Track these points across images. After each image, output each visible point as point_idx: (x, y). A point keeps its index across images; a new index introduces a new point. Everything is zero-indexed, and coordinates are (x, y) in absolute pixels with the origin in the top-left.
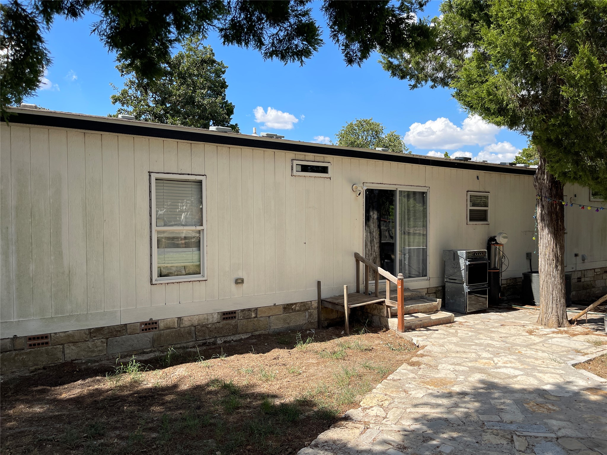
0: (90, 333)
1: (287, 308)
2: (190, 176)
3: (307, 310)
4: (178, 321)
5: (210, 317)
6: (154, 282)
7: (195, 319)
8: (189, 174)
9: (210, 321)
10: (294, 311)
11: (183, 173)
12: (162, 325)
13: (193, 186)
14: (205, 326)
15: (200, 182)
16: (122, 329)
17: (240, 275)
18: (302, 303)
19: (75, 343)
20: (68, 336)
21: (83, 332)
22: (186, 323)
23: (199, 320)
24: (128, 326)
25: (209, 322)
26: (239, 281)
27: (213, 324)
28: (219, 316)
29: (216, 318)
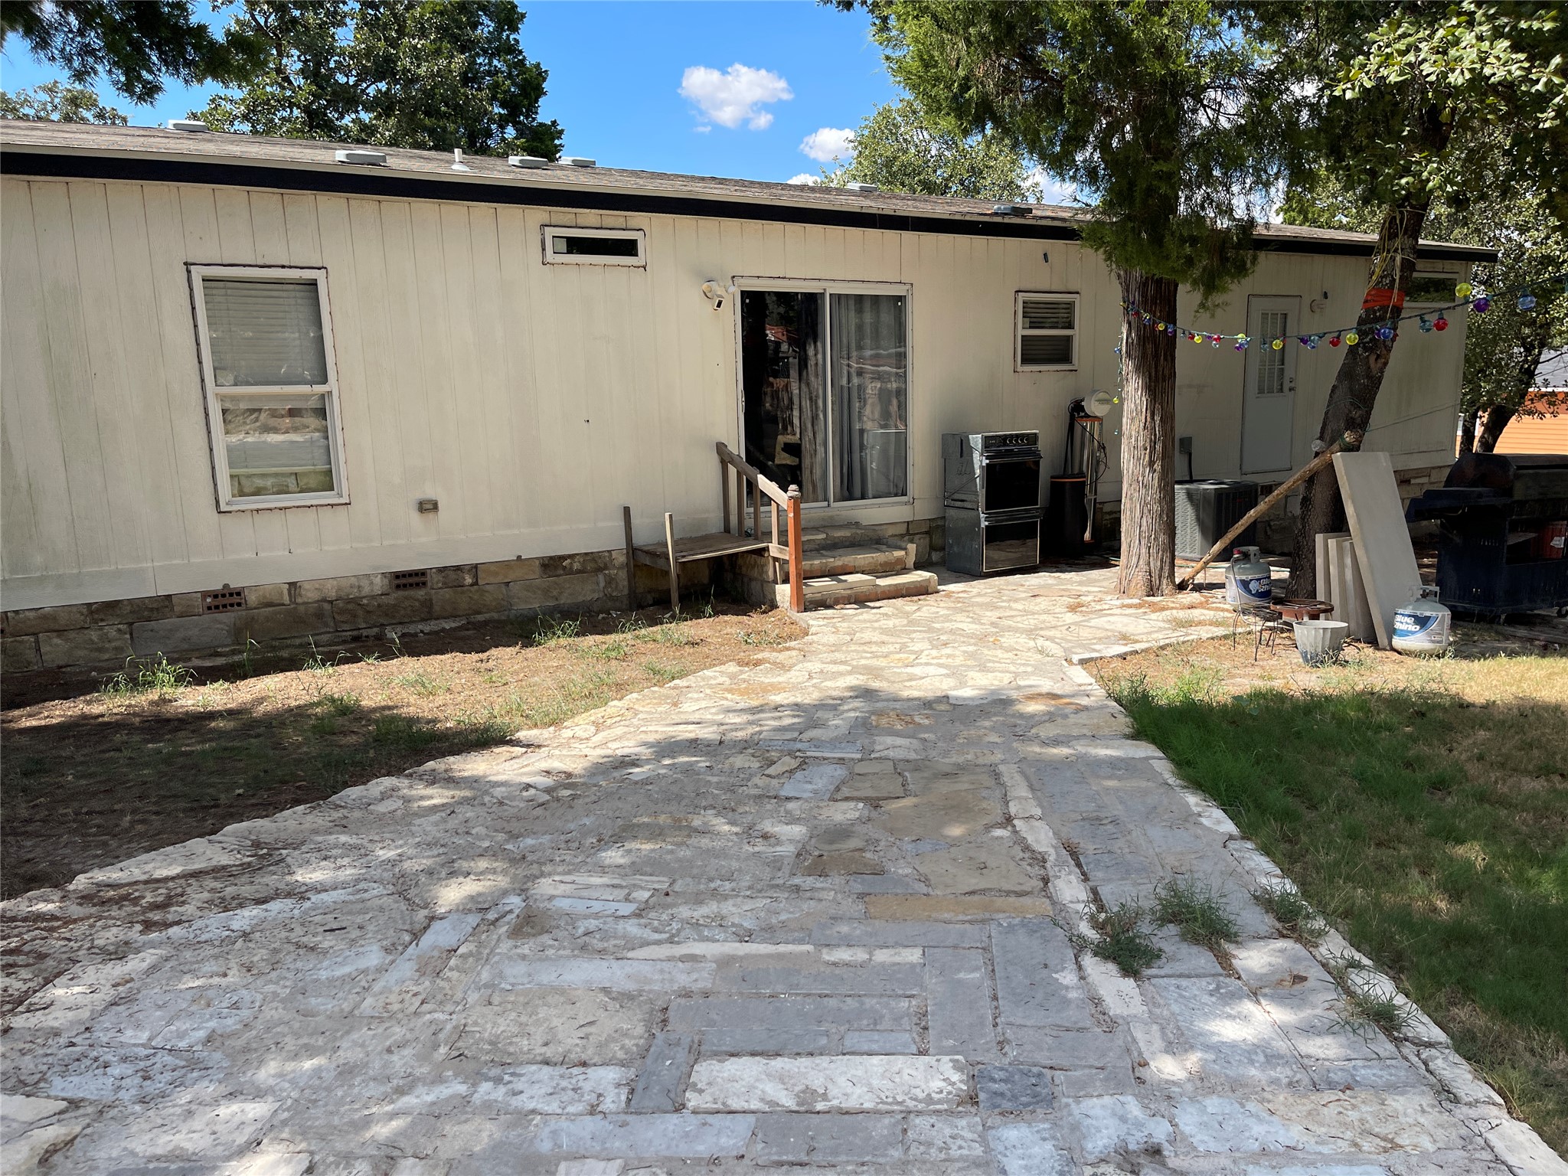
0: (92, 612)
1: (552, 565)
2: (286, 269)
3: (600, 570)
4: (289, 591)
5: (365, 583)
6: (223, 508)
7: (329, 586)
8: (283, 267)
9: (366, 591)
10: (569, 571)
11: (268, 263)
12: (252, 598)
13: (298, 294)
14: (356, 601)
15: (314, 284)
16: (162, 605)
17: (429, 493)
18: (586, 554)
19: (60, 632)
20: (45, 617)
21: (74, 609)
22: (310, 595)
23: (339, 589)
24: (174, 600)
25: (363, 594)
26: (427, 507)
27: (373, 597)
28: (386, 581)
29: (379, 585)
